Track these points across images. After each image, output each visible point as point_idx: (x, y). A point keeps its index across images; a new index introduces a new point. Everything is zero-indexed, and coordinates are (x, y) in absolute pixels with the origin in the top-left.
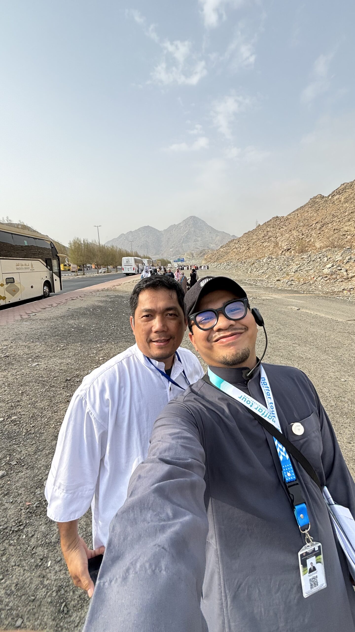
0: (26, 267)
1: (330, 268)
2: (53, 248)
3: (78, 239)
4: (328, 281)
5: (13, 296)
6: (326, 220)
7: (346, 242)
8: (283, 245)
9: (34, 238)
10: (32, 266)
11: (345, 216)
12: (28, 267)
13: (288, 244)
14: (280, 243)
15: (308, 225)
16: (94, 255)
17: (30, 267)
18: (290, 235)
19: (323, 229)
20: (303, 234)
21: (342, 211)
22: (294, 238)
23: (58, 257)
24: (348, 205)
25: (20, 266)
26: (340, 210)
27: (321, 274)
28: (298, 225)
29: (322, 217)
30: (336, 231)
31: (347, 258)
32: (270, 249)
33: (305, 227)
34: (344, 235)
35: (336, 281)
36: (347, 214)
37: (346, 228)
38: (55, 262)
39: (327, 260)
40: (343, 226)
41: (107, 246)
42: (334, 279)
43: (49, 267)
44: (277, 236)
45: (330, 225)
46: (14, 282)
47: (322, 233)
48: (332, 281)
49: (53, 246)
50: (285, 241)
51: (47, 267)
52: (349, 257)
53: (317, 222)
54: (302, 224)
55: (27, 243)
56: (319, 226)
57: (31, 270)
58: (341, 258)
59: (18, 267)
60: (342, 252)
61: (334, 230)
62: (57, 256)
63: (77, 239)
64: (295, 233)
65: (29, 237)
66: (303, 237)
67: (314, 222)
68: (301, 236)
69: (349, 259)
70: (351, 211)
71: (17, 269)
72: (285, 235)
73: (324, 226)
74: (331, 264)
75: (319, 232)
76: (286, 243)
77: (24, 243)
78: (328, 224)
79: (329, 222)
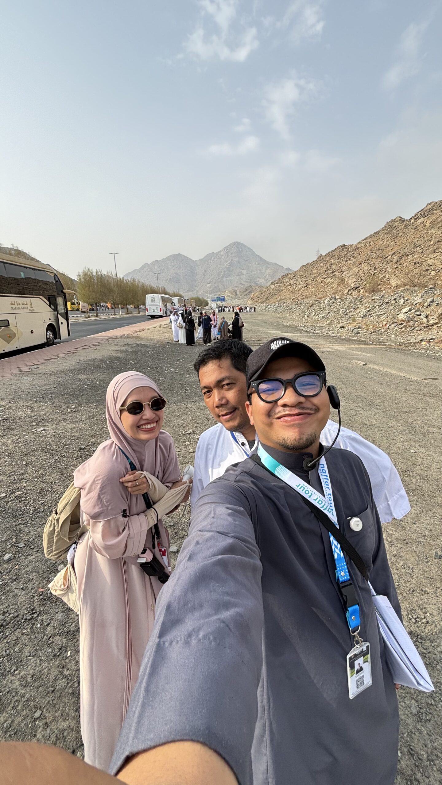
0: (24, 306)
1: (406, 313)
2: (57, 281)
3: (89, 269)
4: (404, 329)
5: (9, 343)
6: (406, 250)
7: (430, 279)
8: (350, 282)
9: (32, 269)
10: (31, 305)
11: (430, 246)
12: (26, 306)
13: (356, 281)
14: (346, 280)
15: (383, 256)
16: (110, 291)
17: (29, 306)
18: (359, 269)
19: (401, 262)
20: (375, 269)
21: (426, 239)
22: (364, 274)
23: (65, 293)
24: (434, 232)
25: (16, 306)
26: (424, 238)
27: (395, 321)
28: (370, 256)
29: (401, 246)
30: (417, 265)
31: (429, 300)
32: (333, 287)
33: (379, 260)
34: (427, 270)
35: (413, 329)
36: (432, 243)
37: (430, 262)
38: (60, 300)
39: (404, 303)
40: (427, 259)
41: (126, 280)
42: (411, 327)
43: (52, 307)
44: (343, 270)
45: (410, 257)
46: (9, 325)
47: (400, 267)
48: (408, 329)
49: (57, 280)
50: (353, 276)
51: (50, 306)
52: (431, 299)
53: (394, 253)
54: (375, 255)
55: (24, 275)
56: (396, 258)
57: (30, 310)
58: (421, 301)
59: (13, 306)
60: (423, 292)
61: (415, 263)
62: (62, 292)
63: (87, 269)
64: (365, 267)
65: (26, 268)
66: (375, 271)
67: (391, 253)
68: (373, 270)
69: (431, 302)
70: (437, 239)
71: (12, 308)
72: (352, 269)
73: (403, 258)
74: (409, 308)
75: (395, 266)
76: (354, 280)
77: (21, 275)
78: (408, 255)
79: (408, 253)
